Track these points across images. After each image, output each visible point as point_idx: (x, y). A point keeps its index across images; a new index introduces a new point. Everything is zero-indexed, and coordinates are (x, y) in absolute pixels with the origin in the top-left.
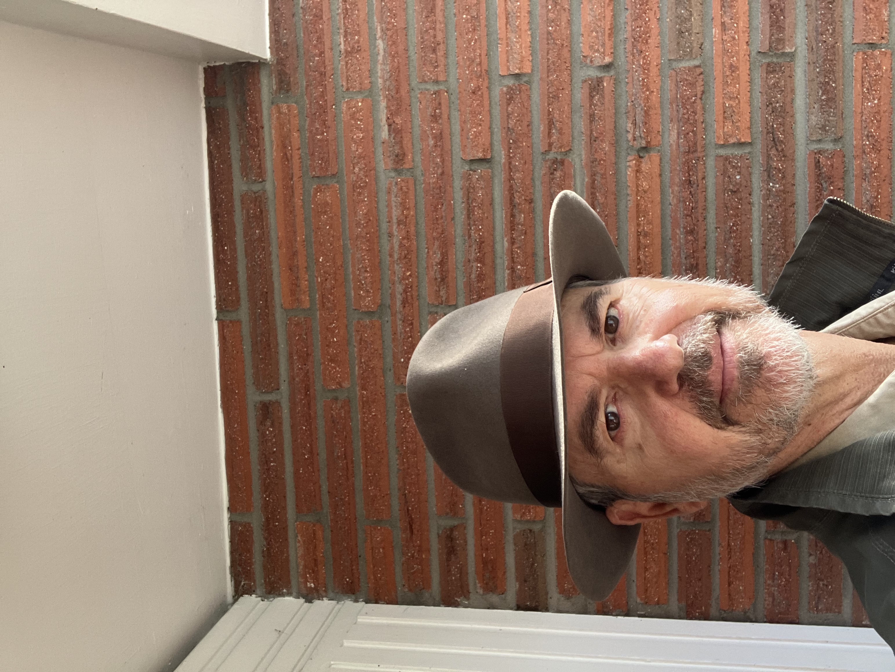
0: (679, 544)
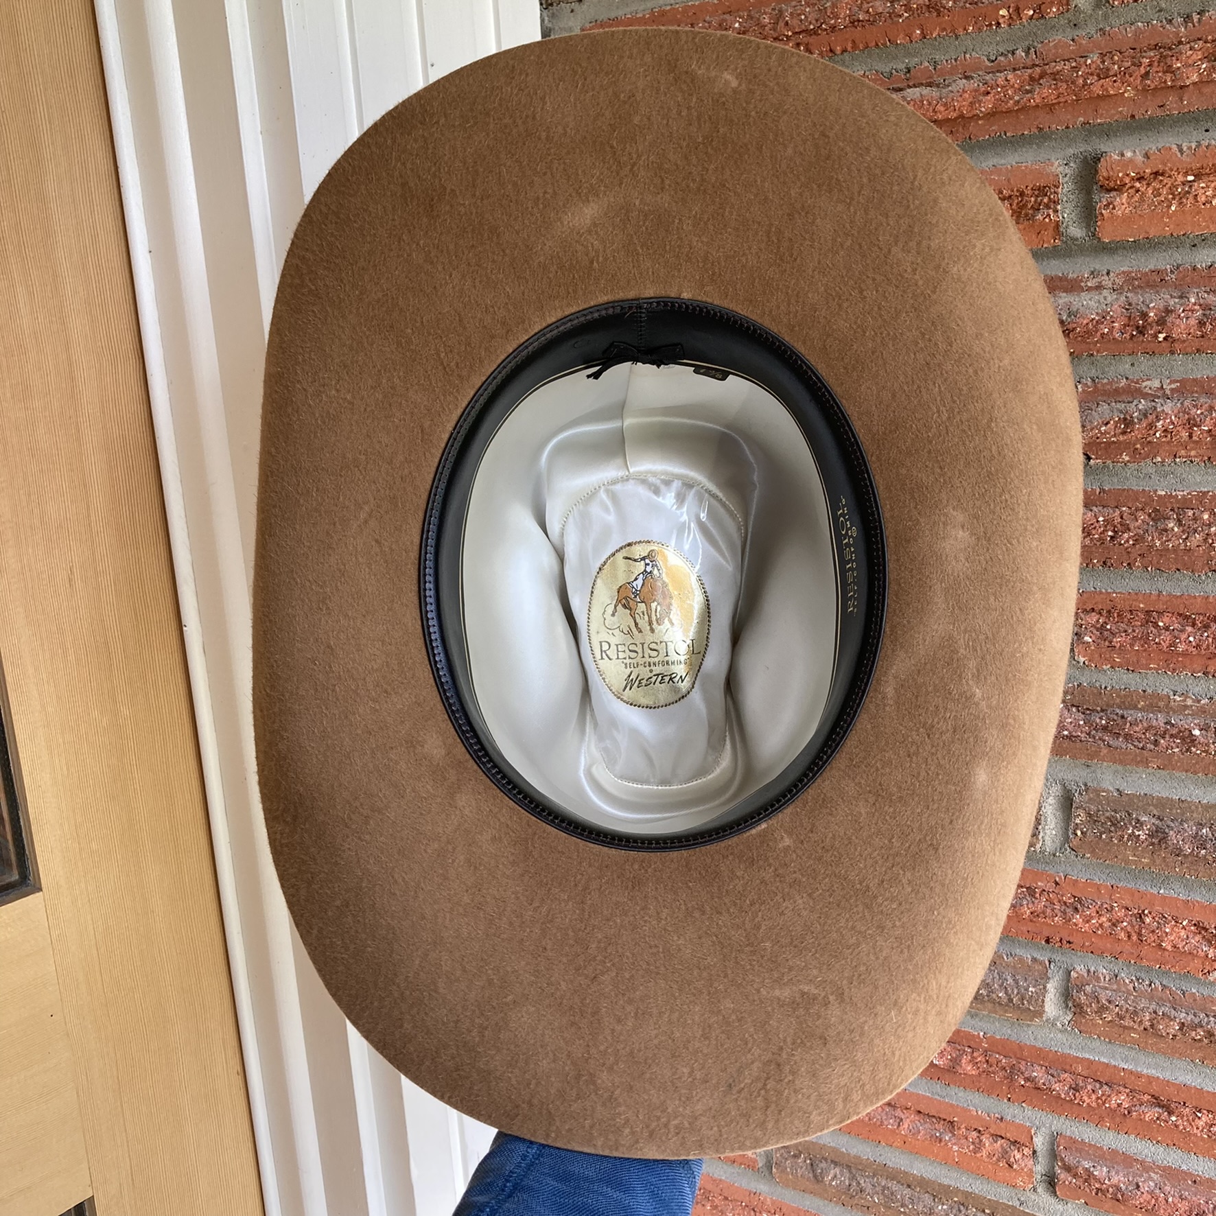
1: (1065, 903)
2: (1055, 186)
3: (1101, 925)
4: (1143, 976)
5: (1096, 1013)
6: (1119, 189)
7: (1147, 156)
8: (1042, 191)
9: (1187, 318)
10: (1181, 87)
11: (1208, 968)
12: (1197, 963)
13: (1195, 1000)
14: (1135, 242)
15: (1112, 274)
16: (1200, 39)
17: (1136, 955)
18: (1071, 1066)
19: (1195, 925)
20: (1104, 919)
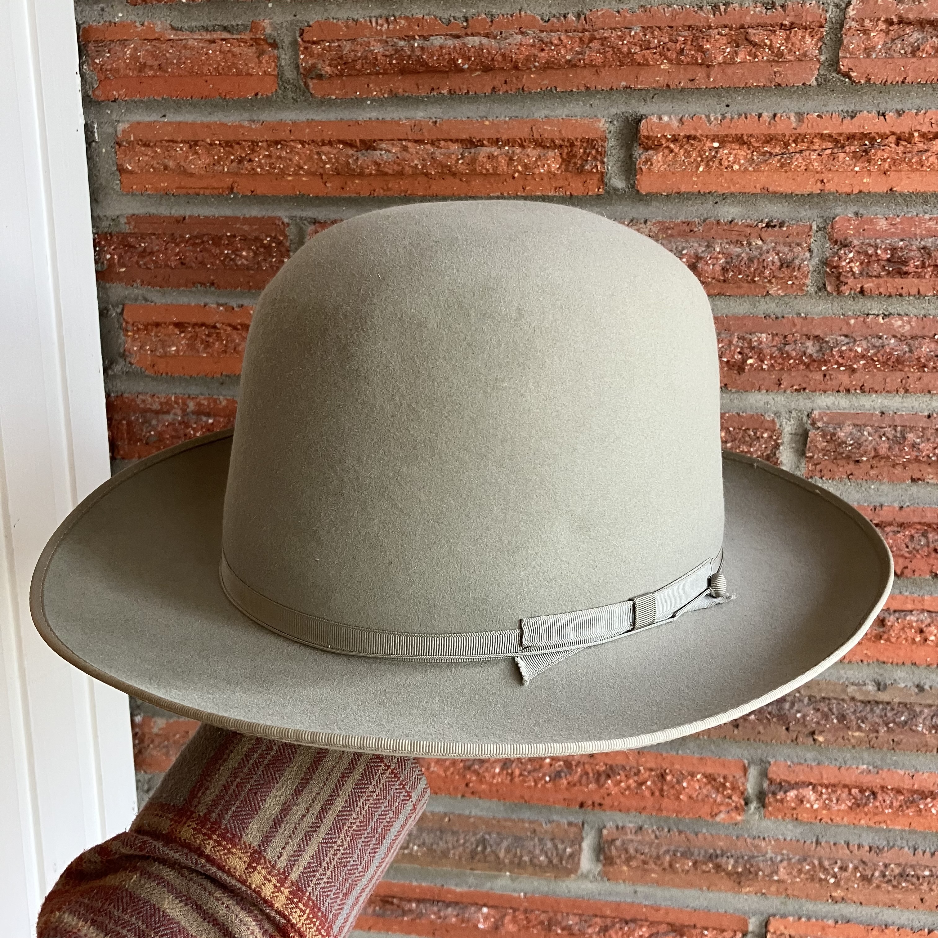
0: (256, 219)
1: (598, 772)
2: (602, 140)
3: (628, 788)
4: (662, 824)
5: (624, 862)
6: (657, 147)
7: (681, 121)
8: (590, 143)
9: (714, 265)
10: (708, 66)
11: (715, 811)
12: (706, 809)
13: (705, 839)
14: (667, 196)
15: (649, 223)
16: (726, 26)
17: (657, 807)
18: (601, 909)
19: (706, 777)
20: (631, 781)
